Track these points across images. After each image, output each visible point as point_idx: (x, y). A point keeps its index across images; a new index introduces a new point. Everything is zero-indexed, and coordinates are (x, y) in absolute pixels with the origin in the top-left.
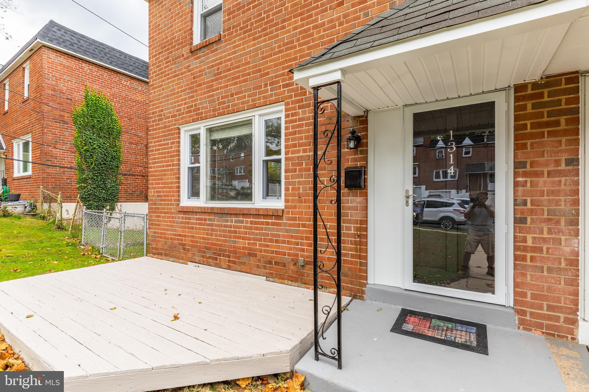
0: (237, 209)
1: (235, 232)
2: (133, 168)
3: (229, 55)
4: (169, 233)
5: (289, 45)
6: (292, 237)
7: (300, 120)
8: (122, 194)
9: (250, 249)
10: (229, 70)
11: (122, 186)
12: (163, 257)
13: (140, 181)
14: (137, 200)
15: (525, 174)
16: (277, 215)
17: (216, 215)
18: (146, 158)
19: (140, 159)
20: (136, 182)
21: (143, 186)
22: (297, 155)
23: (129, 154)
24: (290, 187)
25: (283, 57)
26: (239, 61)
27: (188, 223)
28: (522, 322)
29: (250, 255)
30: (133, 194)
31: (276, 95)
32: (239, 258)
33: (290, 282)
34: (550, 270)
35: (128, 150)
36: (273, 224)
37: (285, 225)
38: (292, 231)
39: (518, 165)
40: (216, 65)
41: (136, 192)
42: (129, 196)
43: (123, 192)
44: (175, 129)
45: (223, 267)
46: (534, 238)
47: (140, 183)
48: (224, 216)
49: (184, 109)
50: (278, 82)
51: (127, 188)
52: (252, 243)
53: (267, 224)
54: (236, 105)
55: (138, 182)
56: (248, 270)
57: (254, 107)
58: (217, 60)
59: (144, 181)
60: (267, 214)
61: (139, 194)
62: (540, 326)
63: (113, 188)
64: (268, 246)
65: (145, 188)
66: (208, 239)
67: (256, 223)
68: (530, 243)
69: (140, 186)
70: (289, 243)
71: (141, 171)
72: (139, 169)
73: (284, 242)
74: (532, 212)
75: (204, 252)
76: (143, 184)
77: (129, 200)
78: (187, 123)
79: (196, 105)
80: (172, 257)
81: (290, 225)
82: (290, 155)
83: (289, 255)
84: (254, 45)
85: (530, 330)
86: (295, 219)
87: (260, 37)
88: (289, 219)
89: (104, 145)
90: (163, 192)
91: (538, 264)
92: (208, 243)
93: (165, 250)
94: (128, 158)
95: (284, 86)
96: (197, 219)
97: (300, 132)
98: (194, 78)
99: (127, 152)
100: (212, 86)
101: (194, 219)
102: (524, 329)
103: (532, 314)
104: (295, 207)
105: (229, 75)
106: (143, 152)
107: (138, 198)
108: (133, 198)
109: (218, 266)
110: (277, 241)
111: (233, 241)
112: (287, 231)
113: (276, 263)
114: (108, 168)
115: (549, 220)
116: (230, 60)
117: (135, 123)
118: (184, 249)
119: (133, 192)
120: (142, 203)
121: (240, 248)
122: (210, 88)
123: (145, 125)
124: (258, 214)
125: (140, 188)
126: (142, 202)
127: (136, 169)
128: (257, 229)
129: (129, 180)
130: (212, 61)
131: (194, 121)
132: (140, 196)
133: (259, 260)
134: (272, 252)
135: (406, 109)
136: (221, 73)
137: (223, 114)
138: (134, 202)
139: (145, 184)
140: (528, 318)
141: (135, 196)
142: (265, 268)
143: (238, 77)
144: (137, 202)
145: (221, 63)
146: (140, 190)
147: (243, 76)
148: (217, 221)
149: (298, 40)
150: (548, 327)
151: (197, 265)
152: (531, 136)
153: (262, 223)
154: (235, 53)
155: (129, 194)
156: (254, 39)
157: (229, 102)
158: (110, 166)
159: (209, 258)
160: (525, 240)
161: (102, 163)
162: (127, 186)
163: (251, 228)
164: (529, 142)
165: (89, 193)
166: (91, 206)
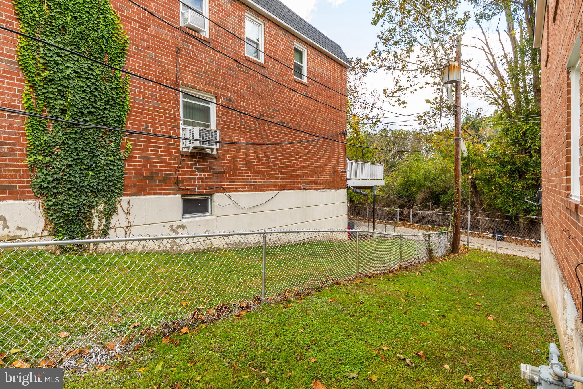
2: (152, 127)
8: (130, 178)
11: (130, 161)
13: (166, 152)
14: (160, 190)
18: (175, 108)
19: (165, 109)
20: (157, 155)
21: (170, 163)
23: (143, 97)
30: (151, 178)
35: (140, 88)
41: (158, 174)
42: (145, 182)
43: (131, 174)
47: (165, 156)
51: (140, 166)
55: (161, 155)
59: (172, 152)
61: (164, 178)
63: (111, 167)
65: (175, 167)
69: (165, 163)
71: (166, 132)
72: (162, 128)
76: (171, 159)
77: (145, 190)
89: (90, 72)
94: (141, 104)
99: (139, 92)
106: (170, 95)
107: (161, 186)
108: (152, 186)
114: (99, 123)
117: (153, 35)
119: (151, 174)
120: (169, 196)
123: (172, 43)
125: (166, 167)
126: (169, 194)
127: (158, 128)
129: (143, 150)
132: (165, 182)
138: (155, 194)
139: (175, 160)
141: (155, 182)
144: (161, 194)
146: (165, 171)
155: (145, 178)
158: (105, 119)
161: (85, 111)
162: (141, 162)
165: (56, 176)
166: (62, 205)
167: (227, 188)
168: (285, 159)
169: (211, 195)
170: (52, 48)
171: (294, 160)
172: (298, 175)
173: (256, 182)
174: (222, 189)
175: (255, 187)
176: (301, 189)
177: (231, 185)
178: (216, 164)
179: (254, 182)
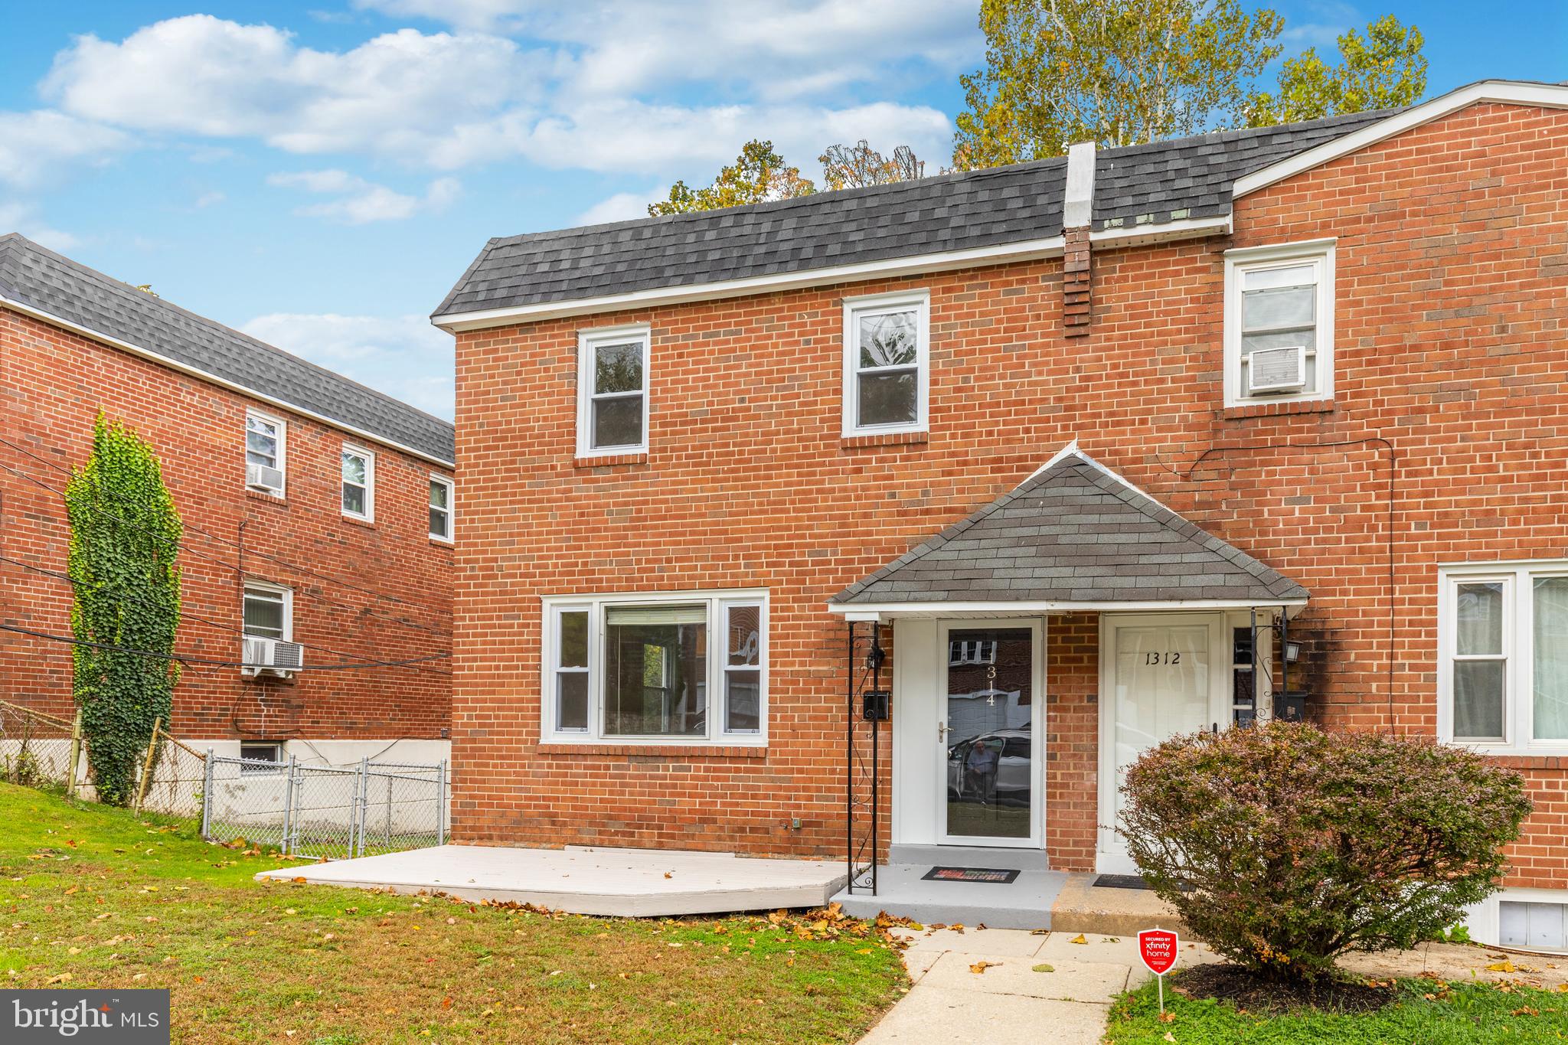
0: (679, 748)
1: (675, 786)
2: (206, 641)
3: (663, 493)
4: (512, 797)
5: (778, 506)
6: (780, 788)
7: (795, 618)
8: (177, 714)
9: (704, 812)
10: (664, 518)
11: (178, 691)
12: (495, 841)
13: (222, 677)
14: (213, 731)
15: (1056, 709)
16: (755, 757)
17: (632, 759)
18: (235, 611)
19: (223, 615)
20: (211, 682)
21: (227, 693)
22: (790, 669)
23: (197, 600)
24: (779, 715)
25: (767, 521)
26: (684, 508)
27: (565, 775)
28: (1053, 862)
29: (703, 821)
30: (203, 714)
31: (754, 575)
32: (681, 828)
33: (776, 856)
34: (1075, 805)
35: (193, 588)
36: (747, 770)
37: (769, 771)
38: (780, 780)
39: (1051, 699)
40: (634, 503)
41: (211, 709)
42: (195, 720)
43: (179, 708)
44: (531, 600)
45: (647, 846)
46: (1063, 774)
47: (221, 682)
48: (649, 759)
49: (556, 565)
50: (758, 556)
51: (190, 697)
52: (707, 803)
53: (737, 770)
54: (677, 578)
55: (216, 682)
56: (700, 846)
57: (714, 586)
58: (637, 494)
59: (229, 677)
60: (737, 756)
61: (220, 715)
62: (1066, 863)
63: (159, 699)
64: (737, 804)
65: (233, 699)
66: (614, 801)
67: (715, 770)
68: (1059, 780)
69: (221, 693)
70: (775, 797)
71: (224, 649)
72: (218, 643)
73: (766, 797)
74: (1061, 747)
75: (604, 825)
76: (229, 688)
77: (195, 731)
78: (560, 592)
79: (585, 564)
80: (522, 839)
81: (778, 771)
82: (778, 668)
83: (775, 815)
84: (715, 489)
85: (1059, 869)
86: (786, 762)
87: (727, 480)
88: (775, 762)
89: (141, 577)
90: (497, 717)
91: (1066, 800)
92: (612, 809)
93: (501, 829)
94: (193, 611)
95: (768, 565)
96: (586, 767)
97: (794, 636)
98: (582, 515)
99: (191, 594)
100: (626, 537)
101: (578, 768)
102: (1055, 869)
103: (1061, 852)
104: (786, 744)
105: (663, 526)
106: (230, 594)
107: (215, 726)
108: (203, 726)
109: (639, 846)
110: (754, 797)
111: (668, 801)
112: (772, 780)
113: (752, 830)
114: (147, 642)
115: (1074, 755)
116: (666, 501)
117: (210, 511)
118: (553, 823)
119: (203, 709)
120: (225, 741)
121: (683, 812)
122: (620, 540)
123: (235, 517)
124: (720, 755)
125: (222, 698)
126: (225, 738)
127: (213, 642)
128: (718, 779)
129: (193, 675)
130: (625, 495)
131: (579, 591)
132: (220, 721)
133: (722, 828)
134: (746, 813)
135: (941, 622)
136: (645, 519)
137: (650, 588)
138: (207, 738)
139: (234, 688)
140: (1057, 857)
141: (207, 720)
142: (732, 838)
143: (683, 534)
144: (214, 738)
145: (646, 502)
146: (221, 704)
147: (692, 533)
148: (632, 769)
149: (793, 502)
150: (1075, 862)
151: (589, 848)
152: (1061, 670)
153: (728, 770)
154: (675, 492)
155: (195, 714)
156: (714, 480)
157: (661, 570)
158: (154, 636)
159: (616, 833)
160: (1055, 777)
161: (135, 628)
162: (190, 691)
163: (706, 779)
164: (1059, 676)
165: (104, 711)
166: (109, 747)
167: (307, 732)
168: (409, 684)
169: (282, 742)
170: (104, 554)
171: (425, 685)
172: (433, 712)
173: (355, 723)
174: (300, 733)
175: (353, 731)
176: (438, 738)
177: (313, 727)
178: (291, 693)
179: (351, 723)
